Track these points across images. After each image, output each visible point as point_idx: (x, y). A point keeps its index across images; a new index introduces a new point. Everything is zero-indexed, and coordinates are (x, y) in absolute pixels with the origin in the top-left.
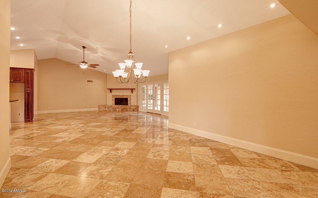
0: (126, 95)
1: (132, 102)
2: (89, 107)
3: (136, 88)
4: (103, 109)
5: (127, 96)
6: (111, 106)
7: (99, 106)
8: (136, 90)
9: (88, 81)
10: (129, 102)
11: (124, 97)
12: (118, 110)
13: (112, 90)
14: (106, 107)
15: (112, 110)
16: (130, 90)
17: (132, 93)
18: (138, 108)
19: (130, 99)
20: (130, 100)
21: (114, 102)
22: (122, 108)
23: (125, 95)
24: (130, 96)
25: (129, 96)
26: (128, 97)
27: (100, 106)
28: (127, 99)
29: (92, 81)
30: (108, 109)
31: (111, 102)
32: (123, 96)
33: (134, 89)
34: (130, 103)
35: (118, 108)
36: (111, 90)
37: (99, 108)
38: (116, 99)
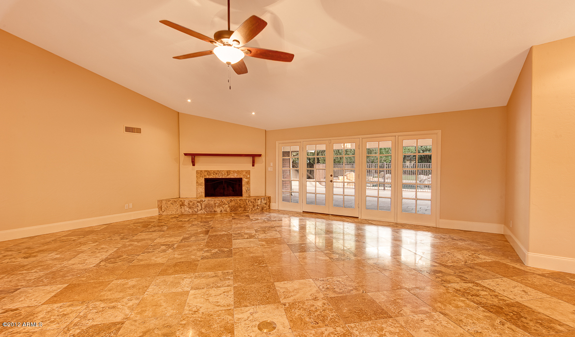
0: (236, 169)
1: (254, 187)
2: (131, 206)
3: (263, 153)
4: (174, 210)
5: (238, 172)
6: (198, 202)
7: (161, 201)
8: (263, 158)
9: (128, 129)
10: (244, 189)
11: (231, 176)
12: (221, 211)
13: (197, 158)
14: (182, 205)
15: (203, 211)
16: (250, 159)
17: (253, 165)
18: (270, 202)
19: (246, 180)
20: (248, 183)
21: (202, 189)
22: (233, 204)
23: (234, 172)
24: (248, 172)
25: (244, 173)
26: (241, 177)
27: (164, 202)
28: (240, 180)
29: (138, 131)
30: (190, 210)
31: (193, 190)
32: (228, 172)
33: (260, 155)
34: (248, 190)
35: (219, 206)
36: (193, 157)
37: (160, 208)
38: (207, 180)
